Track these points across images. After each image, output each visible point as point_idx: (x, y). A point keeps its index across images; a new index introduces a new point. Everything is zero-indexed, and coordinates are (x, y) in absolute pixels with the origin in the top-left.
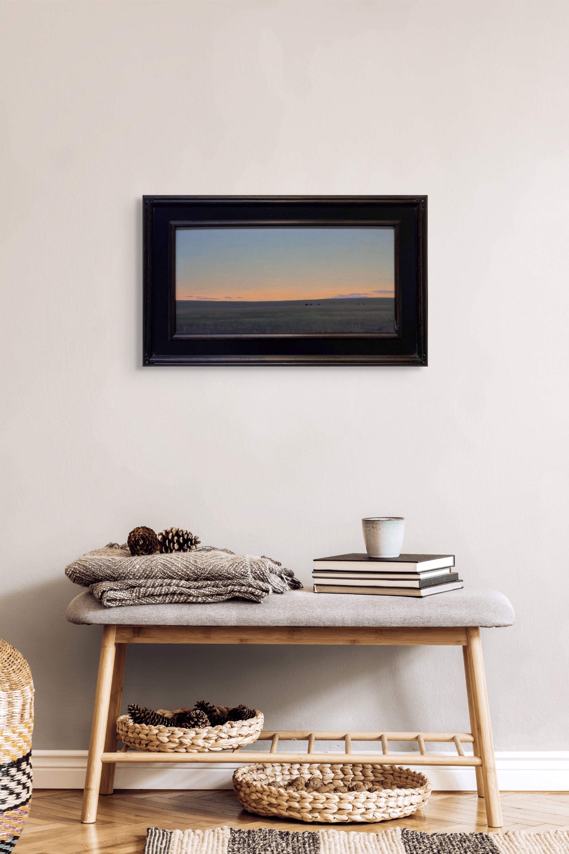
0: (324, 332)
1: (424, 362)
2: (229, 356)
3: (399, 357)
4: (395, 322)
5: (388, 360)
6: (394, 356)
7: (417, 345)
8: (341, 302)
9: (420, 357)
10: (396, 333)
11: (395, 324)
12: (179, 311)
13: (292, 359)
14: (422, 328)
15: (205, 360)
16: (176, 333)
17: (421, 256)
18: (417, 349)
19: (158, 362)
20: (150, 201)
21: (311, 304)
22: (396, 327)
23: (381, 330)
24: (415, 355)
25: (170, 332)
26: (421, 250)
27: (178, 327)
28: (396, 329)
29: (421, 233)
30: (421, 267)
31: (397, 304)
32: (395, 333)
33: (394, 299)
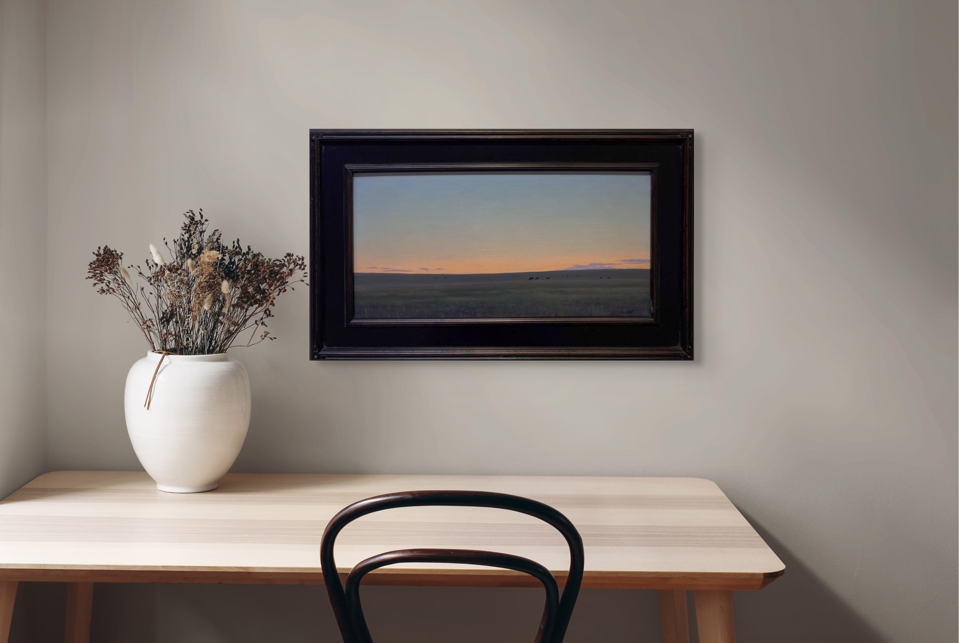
0: (554, 316)
1: (689, 357)
2: (426, 348)
3: (655, 349)
4: (651, 303)
5: (640, 353)
6: (649, 349)
7: (680, 334)
8: (577, 276)
9: (684, 349)
10: (652, 317)
11: (651, 305)
12: (359, 288)
13: (512, 352)
14: (687, 310)
15: (394, 353)
16: (355, 318)
17: (687, 211)
18: (680, 338)
19: (330, 356)
20: (318, 137)
21: (537, 278)
22: (652, 308)
23: (631, 313)
24: (677, 347)
25: (347, 315)
26: (687, 204)
27: (357, 309)
28: (652, 312)
29: (688, 181)
30: (687, 228)
31: (654, 278)
32: (650, 317)
33: (649, 271)
